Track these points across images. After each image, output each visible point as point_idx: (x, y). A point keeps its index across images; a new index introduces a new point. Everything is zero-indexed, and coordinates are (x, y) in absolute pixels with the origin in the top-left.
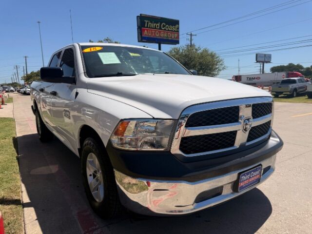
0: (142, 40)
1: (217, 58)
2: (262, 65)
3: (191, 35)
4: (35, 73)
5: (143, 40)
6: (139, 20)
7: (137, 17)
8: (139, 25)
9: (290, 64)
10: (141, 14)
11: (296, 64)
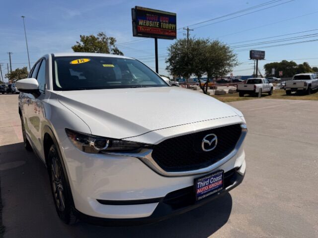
0: (137, 34)
1: (230, 52)
2: (256, 62)
3: (188, 30)
4: (21, 70)
5: (139, 35)
6: (134, 13)
7: (132, 9)
8: (134, 17)
9: (283, 61)
10: (136, 7)
11: (289, 61)
